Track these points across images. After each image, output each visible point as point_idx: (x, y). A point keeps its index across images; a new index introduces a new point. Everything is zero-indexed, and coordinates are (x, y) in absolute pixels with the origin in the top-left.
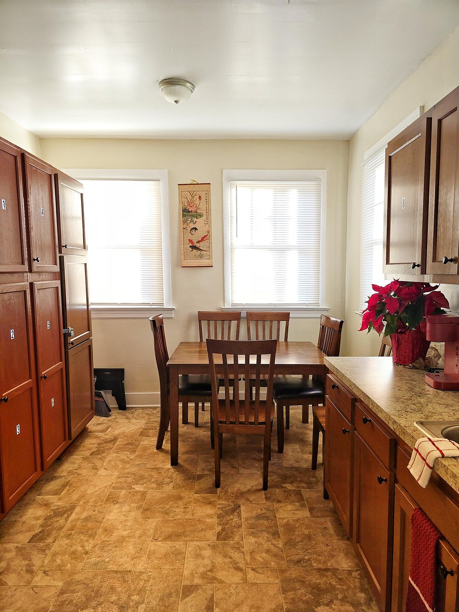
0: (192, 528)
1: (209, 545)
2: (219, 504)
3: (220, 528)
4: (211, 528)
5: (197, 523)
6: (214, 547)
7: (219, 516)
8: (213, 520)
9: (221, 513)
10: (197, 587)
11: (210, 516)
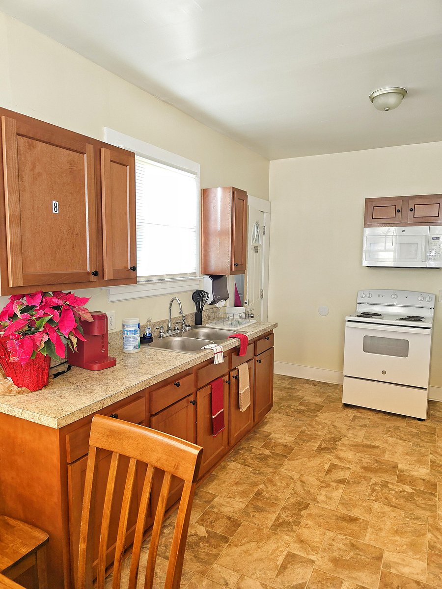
0: (328, 521)
1: (318, 502)
2: (293, 537)
3: (302, 513)
4: (310, 515)
5: (322, 524)
6: (314, 499)
7: (298, 523)
8: (306, 522)
9: (295, 526)
10: (335, 481)
11: (307, 526)
